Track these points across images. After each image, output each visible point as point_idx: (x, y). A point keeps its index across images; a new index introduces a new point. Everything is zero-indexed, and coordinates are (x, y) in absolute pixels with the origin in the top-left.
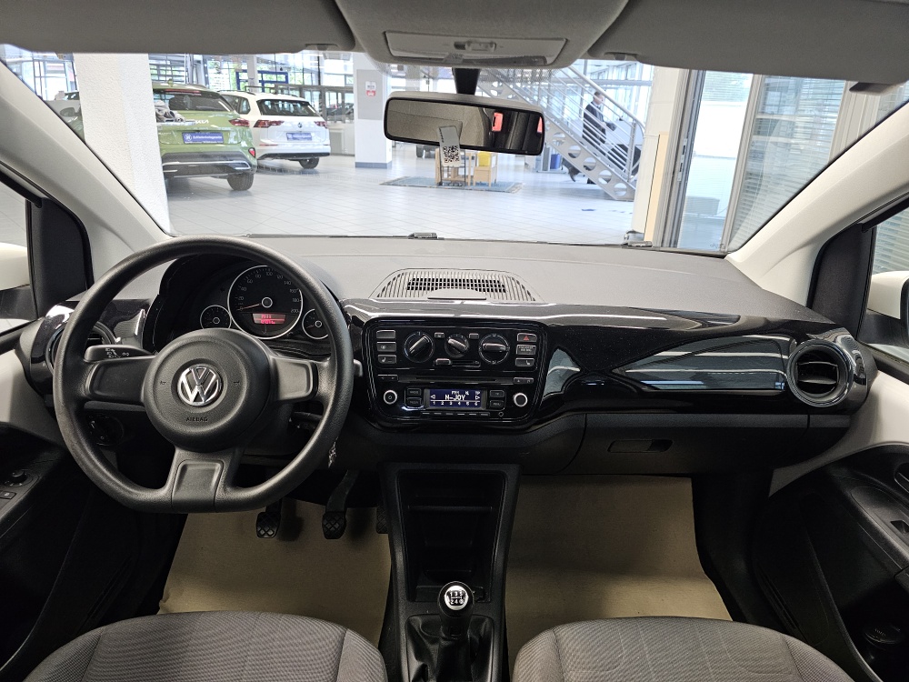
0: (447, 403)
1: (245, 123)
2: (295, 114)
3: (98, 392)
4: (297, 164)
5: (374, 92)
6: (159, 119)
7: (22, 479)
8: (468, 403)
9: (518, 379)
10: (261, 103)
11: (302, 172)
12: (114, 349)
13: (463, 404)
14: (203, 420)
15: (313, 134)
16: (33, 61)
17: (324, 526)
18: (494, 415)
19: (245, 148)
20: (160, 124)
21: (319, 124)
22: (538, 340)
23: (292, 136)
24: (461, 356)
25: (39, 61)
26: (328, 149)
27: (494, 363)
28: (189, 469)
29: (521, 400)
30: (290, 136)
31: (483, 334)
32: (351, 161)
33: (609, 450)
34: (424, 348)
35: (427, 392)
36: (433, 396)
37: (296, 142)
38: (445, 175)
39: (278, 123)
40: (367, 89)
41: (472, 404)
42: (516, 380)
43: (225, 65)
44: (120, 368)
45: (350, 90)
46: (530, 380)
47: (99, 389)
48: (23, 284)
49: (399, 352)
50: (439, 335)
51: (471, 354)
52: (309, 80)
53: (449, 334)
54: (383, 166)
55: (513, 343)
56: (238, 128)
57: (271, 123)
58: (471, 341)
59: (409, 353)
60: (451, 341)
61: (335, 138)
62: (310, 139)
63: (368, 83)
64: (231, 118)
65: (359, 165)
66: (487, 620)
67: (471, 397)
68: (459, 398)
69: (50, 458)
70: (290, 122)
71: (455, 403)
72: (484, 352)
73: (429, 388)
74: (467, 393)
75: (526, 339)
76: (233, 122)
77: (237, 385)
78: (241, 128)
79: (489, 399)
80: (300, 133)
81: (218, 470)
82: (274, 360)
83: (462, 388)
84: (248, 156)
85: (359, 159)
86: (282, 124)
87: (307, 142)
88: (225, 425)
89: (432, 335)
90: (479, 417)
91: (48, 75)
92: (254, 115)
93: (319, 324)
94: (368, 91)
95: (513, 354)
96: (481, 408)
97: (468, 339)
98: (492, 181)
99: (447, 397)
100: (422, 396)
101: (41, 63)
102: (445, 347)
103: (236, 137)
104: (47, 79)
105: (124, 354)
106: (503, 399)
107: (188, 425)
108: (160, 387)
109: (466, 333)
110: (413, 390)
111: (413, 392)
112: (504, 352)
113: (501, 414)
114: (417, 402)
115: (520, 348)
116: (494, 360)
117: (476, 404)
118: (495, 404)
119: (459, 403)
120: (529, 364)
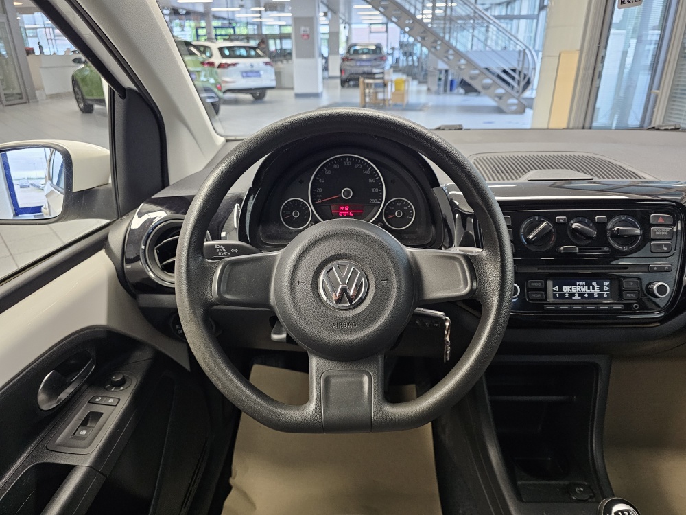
1: (212, 64)
2: (249, 56)
3: (228, 296)
4: (249, 97)
5: (308, 36)
7: (122, 383)
10: (221, 49)
11: (253, 103)
12: (223, 245)
14: (352, 325)
15: (262, 73)
16: (45, 28)
18: (628, 307)
19: (212, 84)
21: (266, 64)
22: (674, 220)
23: (247, 74)
24: (587, 241)
25: (49, 28)
26: (273, 84)
27: (625, 248)
28: (333, 381)
29: (661, 289)
30: (244, 75)
31: (610, 216)
32: (290, 93)
36: (556, 288)
37: (249, 79)
38: (367, 99)
39: (234, 65)
40: (302, 33)
42: (653, 268)
43: (187, 23)
44: (246, 266)
45: (288, 36)
46: (667, 267)
47: (228, 292)
48: (101, 183)
49: (516, 240)
50: (561, 219)
51: (599, 239)
52: (252, 30)
53: (571, 217)
54: (317, 95)
55: (646, 225)
56: (207, 69)
57: (229, 65)
58: (597, 225)
59: (528, 240)
60: (575, 225)
61: (278, 75)
62: (260, 76)
63: (303, 29)
64: (201, 60)
65: (298, 96)
69: (142, 358)
70: (244, 63)
72: (613, 237)
73: (552, 279)
74: (595, 283)
75: (660, 221)
76: (203, 63)
77: (385, 283)
78: (210, 68)
80: (252, 72)
81: (368, 383)
82: (411, 252)
84: (216, 90)
85: (298, 90)
86: (238, 66)
87: (257, 79)
88: (377, 330)
89: (552, 220)
90: (611, 310)
91: (56, 38)
92: (217, 59)
93: (399, 214)
94: (303, 36)
95: (646, 239)
97: (594, 222)
98: (405, 102)
100: (545, 289)
101: (51, 29)
102: (568, 233)
103: (205, 76)
104: (57, 41)
105: (233, 251)
106: (638, 289)
107: (335, 331)
108: (298, 288)
109: (591, 216)
110: (535, 282)
111: (535, 284)
112: (637, 236)
113: (636, 306)
114: (539, 295)
115: (655, 232)
116: (625, 245)
117: (605, 296)
118: (629, 295)
119: (586, 296)
120: (665, 249)
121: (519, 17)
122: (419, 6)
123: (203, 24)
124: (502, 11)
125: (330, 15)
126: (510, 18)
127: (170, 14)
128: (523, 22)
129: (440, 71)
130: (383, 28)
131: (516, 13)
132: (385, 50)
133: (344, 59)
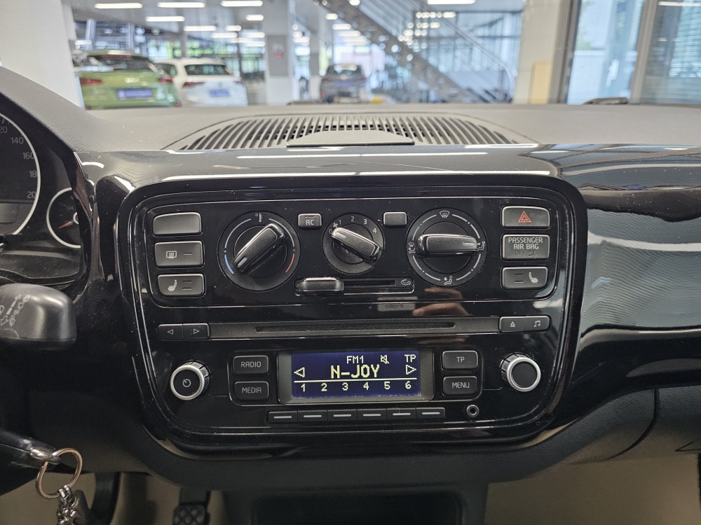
0: (335, 389)
1: (170, 81)
5: (281, 55)
6: (75, 64)
8: (387, 385)
10: (187, 67)
13: (377, 388)
15: (231, 91)
18: (456, 411)
20: (77, 69)
21: (236, 82)
22: (553, 220)
24: (365, 268)
27: (448, 281)
29: (524, 374)
30: (213, 94)
31: (415, 213)
34: (274, 252)
35: (285, 361)
36: (301, 372)
37: (218, 98)
39: (202, 83)
40: (276, 51)
41: (398, 388)
42: (507, 323)
45: (261, 57)
46: (539, 321)
49: (210, 266)
50: (309, 219)
51: (390, 262)
52: (231, 50)
53: (333, 215)
55: (493, 232)
56: (166, 86)
57: (195, 84)
58: (389, 231)
59: (235, 267)
60: (338, 232)
61: (251, 95)
62: (228, 95)
63: (276, 47)
64: (159, 77)
67: (394, 369)
68: (365, 373)
70: (212, 81)
71: (356, 388)
72: (423, 255)
73: (290, 352)
74: (384, 359)
75: (523, 221)
76: (159, 80)
78: (169, 86)
79: (439, 373)
80: (220, 91)
83: (370, 347)
86: (205, 85)
87: (225, 98)
89: (293, 221)
90: (417, 420)
92: (182, 78)
94: (277, 54)
95: (494, 260)
96: (419, 397)
97: (380, 225)
99: (335, 371)
100: (273, 376)
102: (327, 249)
103: (163, 94)
106: (475, 371)
109: (375, 216)
110: (249, 360)
111: (249, 364)
112: (471, 254)
113: (473, 410)
114: (258, 390)
115: (512, 244)
116: (447, 275)
117: (408, 386)
118: (457, 385)
119: (366, 386)
120: (535, 280)
121: (502, 37)
122: (401, 27)
123: (177, 44)
124: (486, 31)
125: (308, 33)
126: (493, 38)
127: (144, 34)
128: (506, 42)
129: (421, 92)
130: (366, 50)
131: (498, 33)
132: (367, 71)
133: (324, 80)
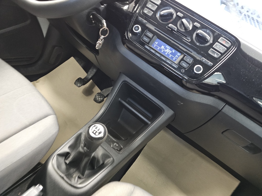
0: (160, 50)
8: (170, 56)
9: (204, 60)
13: (168, 55)
17: (96, 96)
22: (230, 47)
27: (198, 44)
29: (198, 69)
31: (203, 27)
33: (222, 133)
36: (156, 43)
41: (172, 58)
42: (203, 59)
46: (210, 63)
49: (155, 12)
50: (180, 14)
51: (189, 33)
53: (185, 17)
55: (216, 40)
66: (112, 159)
67: (174, 54)
68: (168, 51)
74: (174, 51)
75: (224, 43)
79: (182, 60)
83: (173, 47)
89: (176, 13)
95: (211, 46)
96: (175, 62)
97: (193, 24)
99: (163, 47)
100: (151, 39)
102: (179, 22)
106: (189, 64)
109: (194, 21)
111: (149, 34)
113: (183, 71)
114: (147, 40)
115: (217, 45)
118: (184, 64)
119: (166, 53)
120: (216, 55)
